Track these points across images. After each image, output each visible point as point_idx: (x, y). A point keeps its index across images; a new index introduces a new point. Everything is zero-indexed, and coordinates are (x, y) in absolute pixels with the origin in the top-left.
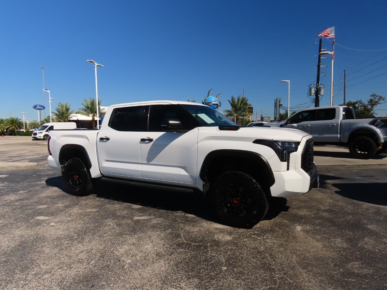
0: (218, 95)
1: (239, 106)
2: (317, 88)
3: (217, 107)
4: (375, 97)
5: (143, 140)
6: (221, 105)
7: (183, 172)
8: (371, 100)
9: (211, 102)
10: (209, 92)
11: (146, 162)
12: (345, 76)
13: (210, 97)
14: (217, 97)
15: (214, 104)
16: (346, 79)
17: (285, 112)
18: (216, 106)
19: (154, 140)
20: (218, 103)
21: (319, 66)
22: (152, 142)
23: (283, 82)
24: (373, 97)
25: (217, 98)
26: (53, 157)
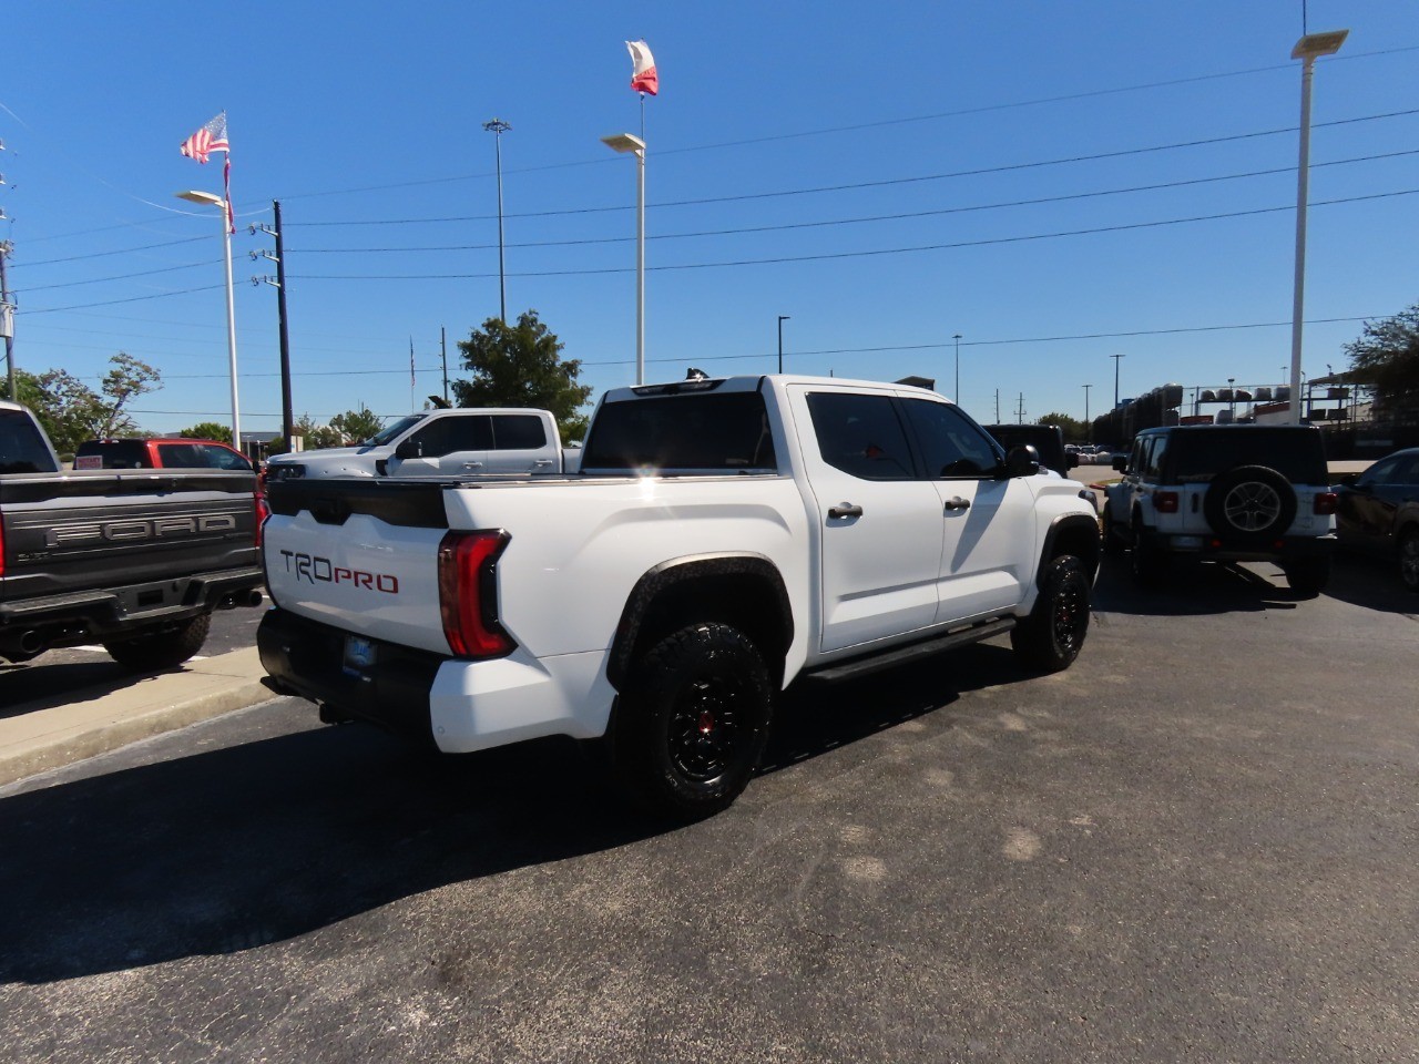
4: (128, 366)
5: (949, 507)
8: (117, 377)
11: (949, 573)
19: (971, 505)
22: (969, 509)
24: (122, 365)
26: (531, 660)
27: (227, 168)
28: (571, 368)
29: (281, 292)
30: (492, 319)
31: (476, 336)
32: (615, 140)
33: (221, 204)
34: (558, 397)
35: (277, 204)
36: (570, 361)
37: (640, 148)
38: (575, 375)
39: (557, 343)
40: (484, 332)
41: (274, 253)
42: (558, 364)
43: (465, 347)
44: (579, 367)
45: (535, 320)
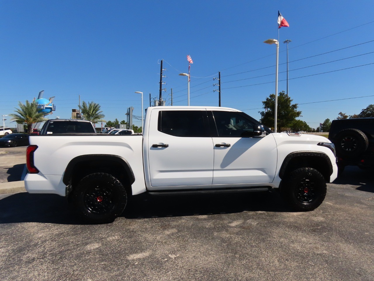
0: (51, 98)
1: (91, 112)
2: (160, 102)
3: (51, 112)
5: (218, 146)
6: (56, 109)
7: (261, 173)
9: (43, 106)
10: (40, 93)
11: (220, 168)
12: (172, 94)
13: (41, 99)
14: (50, 100)
15: (46, 108)
16: (172, 96)
17: (115, 120)
18: (50, 110)
19: (232, 145)
20: (52, 107)
21: (161, 83)
22: (230, 148)
23: (137, 93)
25: (51, 102)
26: (42, 175)
27: (189, 67)
28: (295, 106)
29: (220, 93)
30: (272, 94)
31: (267, 99)
32: (267, 41)
33: (188, 75)
34: (290, 115)
35: (219, 73)
36: (294, 104)
37: (276, 42)
38: (296, 108)
39: (291, 99)
40: (270, 98)
41: (219, 84)
42: (291, 106)
43: (264, 103)
44: (297, 106)
45: (284, 94)
